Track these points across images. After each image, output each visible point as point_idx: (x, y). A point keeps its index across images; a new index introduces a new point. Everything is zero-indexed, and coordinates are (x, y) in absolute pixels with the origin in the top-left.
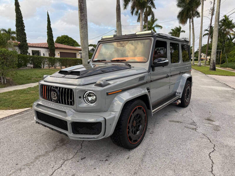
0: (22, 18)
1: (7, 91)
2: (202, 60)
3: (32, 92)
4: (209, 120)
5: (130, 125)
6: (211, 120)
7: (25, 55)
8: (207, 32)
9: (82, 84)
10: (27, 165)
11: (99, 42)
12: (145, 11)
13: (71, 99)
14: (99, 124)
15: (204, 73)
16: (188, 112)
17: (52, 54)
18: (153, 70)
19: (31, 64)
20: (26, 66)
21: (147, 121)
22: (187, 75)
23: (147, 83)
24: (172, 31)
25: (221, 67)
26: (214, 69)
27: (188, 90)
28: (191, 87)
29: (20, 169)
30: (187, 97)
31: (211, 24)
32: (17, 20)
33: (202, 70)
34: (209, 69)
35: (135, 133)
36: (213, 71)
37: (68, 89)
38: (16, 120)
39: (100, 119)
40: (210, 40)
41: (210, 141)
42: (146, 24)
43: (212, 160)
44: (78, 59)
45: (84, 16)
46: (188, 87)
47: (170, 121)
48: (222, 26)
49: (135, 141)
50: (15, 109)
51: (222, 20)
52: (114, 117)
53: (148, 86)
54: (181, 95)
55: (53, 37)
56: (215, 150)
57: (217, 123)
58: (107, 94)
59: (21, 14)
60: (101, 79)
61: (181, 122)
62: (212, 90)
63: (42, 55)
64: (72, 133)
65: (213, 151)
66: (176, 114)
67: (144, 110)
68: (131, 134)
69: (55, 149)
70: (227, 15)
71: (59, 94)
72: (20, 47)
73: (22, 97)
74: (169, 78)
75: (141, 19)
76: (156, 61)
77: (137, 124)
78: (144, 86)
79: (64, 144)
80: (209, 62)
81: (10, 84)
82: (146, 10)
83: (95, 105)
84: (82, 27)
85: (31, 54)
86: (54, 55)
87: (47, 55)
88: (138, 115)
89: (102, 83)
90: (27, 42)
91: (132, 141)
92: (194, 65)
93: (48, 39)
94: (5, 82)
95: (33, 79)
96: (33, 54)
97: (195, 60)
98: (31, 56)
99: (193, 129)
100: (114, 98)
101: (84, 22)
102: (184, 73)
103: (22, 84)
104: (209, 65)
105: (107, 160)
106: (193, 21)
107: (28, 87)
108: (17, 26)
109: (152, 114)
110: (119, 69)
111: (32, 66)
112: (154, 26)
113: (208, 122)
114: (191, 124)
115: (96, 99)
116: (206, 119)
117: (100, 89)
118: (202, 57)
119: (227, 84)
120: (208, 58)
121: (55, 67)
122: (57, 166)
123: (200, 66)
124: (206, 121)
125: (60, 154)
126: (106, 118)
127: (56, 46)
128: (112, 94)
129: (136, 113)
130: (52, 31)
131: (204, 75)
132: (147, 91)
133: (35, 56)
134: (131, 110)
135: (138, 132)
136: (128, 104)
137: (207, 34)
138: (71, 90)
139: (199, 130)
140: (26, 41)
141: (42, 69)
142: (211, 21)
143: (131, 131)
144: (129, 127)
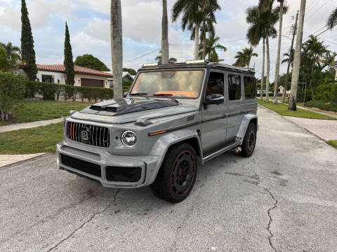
0: (30, 29)
1: (11, 130)
2: (281, 95)
3: (44, 132)
4: (275, 173)
5: (175, 173)
6: (278, 174)
7: (32, 82)
8: (287, 57)
9: (119, 122)
11: (139, 70)
12: (202, 25)
13: (106, 139)
14: (138, 169)
15: (281, 113)
16: (250, 163)
17: (70, 80)
18: (205, 108)
19: (40, 94)
20: (34, 97)
21: (196, 169)
22: (250, 116)
23: (197, 123)
24: (238, 55)
25: (305, 106)
26: (294, 109)
27: (252, 135)
28: (256, 131)
29: (43, 221)
30: (251, 144)
31: (292, 47)
32: (22, 32)
33: (276, 110)
34: (287, 108)
35: (181, 184)
36: (293, 112)
37: (103, 128)
39: (140, 164)
41: (273, 197)
42: (203, 43)
43: (270, 217)
44: (106, 89)
45: (117, 31)
46: (252, 132)
47: (226, 173)
48: (308, 49)
49: (181, 193)
51: (308, 42)
52: (157, 162)
53: (198, 127)
54: (242, 141)
55: (72, 57)
56: (276, 206)
57: (285, 177)
58: (149, 135)
59: (29, 24)
60: (142, 117)
61: (239, 175)
62: (287, 136)
63: (56, 82)
64: (106, 180)
65: (274, 208)
66: (235, 165)
67: (193, 157)
68: (176, 184)
69: (82, 201)
70: (315, 35)
71: (90, 132)
72: (26, 69)
73: (33, 138)
74: (225, 119)
75: (196, 36)
76: (209, 97)
77: (183, 173)
78: (194, 127)
79: (93, 196)
81: (12, 120)
82: (204, 24)
84: (115, 47)
85: (41, 81)
86: (73, 82)
87: (63, 82)
88: (184, 161)
89: (143, 121)
90: (36, 63)
91: (177, 192)
92: (269, 102)
93: (65, 60)
94: (7, 119)
95: (44, 115)
96: (43, 80)
97: (271, 95)
99: (254, 183)
100: (157, 139)
101: (117, 40)
102: (248, 113)
103: (30, 121)
104: (288, 102)
105: (146, 214)
106: (267, 42)
107: (38, 126)
108: (22, 40)
109: (203, 162)
110: (164, 105)
111: (42, 97)
112: (214, 46)
113: (275, 175)
114: (252, 177)
115: (135, 140)
116: (272, 172)
117: (140, 128)
118: (281, 92)
119: (309, 130)
121: (74, 99)
122: (85, 220)
123: (276, 103)
124: (272, 174)
126: (147, 163)
127: (76, 70)
128: (155, 135)
129: (182, 160)
130: (71, 49)
131: (279, 117)
132: (197, 134)
133: (47, 83)
134: (177, 156)
135: (184, 183)
136: (172, 148)
137: (287, 60)
138: (107, 129)
139: (261, 185)
140: (34, 61)
141: (56, 101)
142: (293, 42)
143: (175, 180)
144: (173, 176)
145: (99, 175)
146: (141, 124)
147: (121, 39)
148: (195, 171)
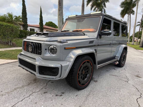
1: (11, 49)
2: (135, 41)
4: (137, 76)
5: (80, 73)
6: (139, 77)
7: (26, 31)
10: (8, 93)
11: (66, 19)
13: (40, 50)
14: (57, 69)
16: (123, 70)
17: (42, 31)
18: (100, 38)
21: (93, 72)
22: (124, 46)
23: (95, 46)
27: (124, 56)
28: (126, 54)
30: (123, 61)
31: (142, 18)
32: (23, 10)
33: (134, 47)
34: (139, 47)
35: (83, 79)
38: (11, 66)
39: (58, 66)
40: (141, 29)
41: (138, 91)
43: (139, 104)
45: (61, 8)
46: (124, 54)
47: (110, 75)
49: (84, 84)
50: (12, 59)
52: (69, 65)
53: (95, 48)
54: (119, 58)
56: (141, 97)
58: (65, 48)
59: (25, 7)
61: (117, 76)
63: (36, 32)
64: (39, 74)
65: (140, 97)
66: (115, 71)
67: (91, 64)
68: (80, 79)
71: (33, 47)
72: (23, 26)
74: (111, 45)
77: (85, 73)
78: (93, 47)
79: (35, 82)
80: (140, 43)
81: (14, 46)
83: (56, 56)
84: (59, 15)
85: (29, 31)
88: (86, 66)
91: (81, 84)
92: (129, 44)
93: (40, 22)
94: (11, 45)
96: (30, 30)
97: (130, 41)
98: (29, 32)
99: (126, 81)
100: (70, 52)
101: (61, 11)
104: (139, 44)
105: (61, 95)
108: (22, 13)
109: (97, 68)
114: (125, 78)
118: (135, 40)
120: (139, 40)
123: (133, 44)
124: (136, 77)
125: (31, 88)
126: (62, 65)
127: (44, 27)
129: (85, 65)
131: (136, 50)
132: (94, 51)
133: (32, 32)
134: (82, 62)
135: (86, 79)
136: (79, 57)
137: (139, 25)
138: (41, 44)
140: (27, 23)
143: (80, 77)
144: (79, 74)
145: (35, 71)
146: (61, 42)
147: (62, 11)
148: (92, 72)
